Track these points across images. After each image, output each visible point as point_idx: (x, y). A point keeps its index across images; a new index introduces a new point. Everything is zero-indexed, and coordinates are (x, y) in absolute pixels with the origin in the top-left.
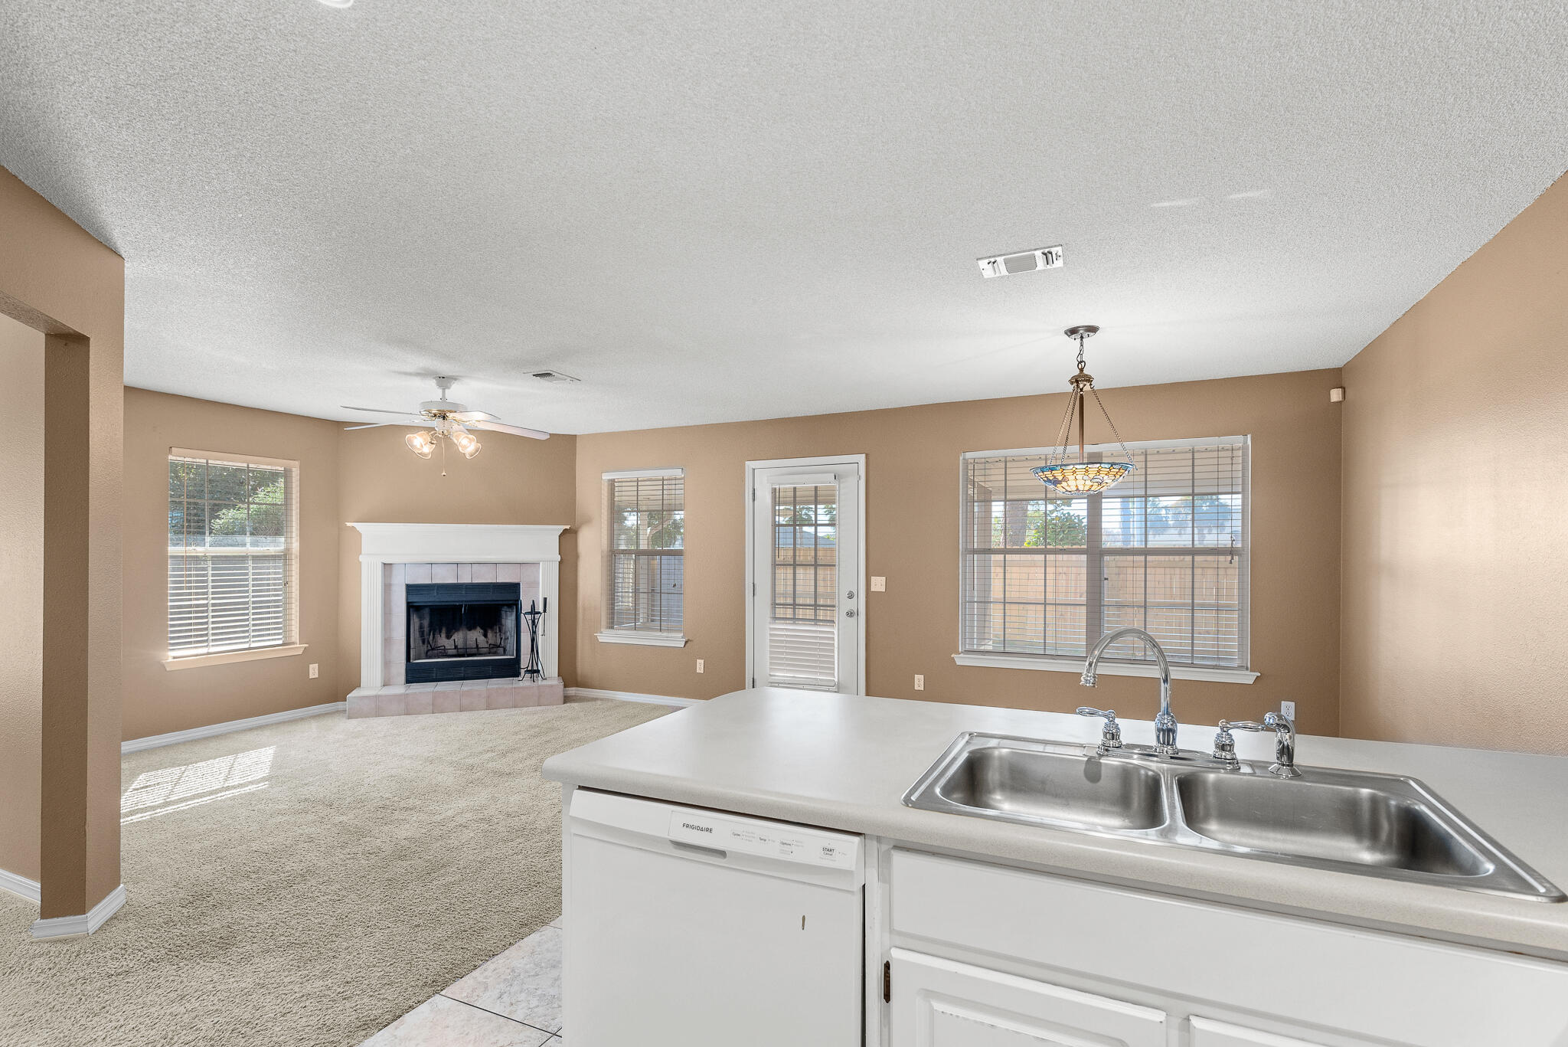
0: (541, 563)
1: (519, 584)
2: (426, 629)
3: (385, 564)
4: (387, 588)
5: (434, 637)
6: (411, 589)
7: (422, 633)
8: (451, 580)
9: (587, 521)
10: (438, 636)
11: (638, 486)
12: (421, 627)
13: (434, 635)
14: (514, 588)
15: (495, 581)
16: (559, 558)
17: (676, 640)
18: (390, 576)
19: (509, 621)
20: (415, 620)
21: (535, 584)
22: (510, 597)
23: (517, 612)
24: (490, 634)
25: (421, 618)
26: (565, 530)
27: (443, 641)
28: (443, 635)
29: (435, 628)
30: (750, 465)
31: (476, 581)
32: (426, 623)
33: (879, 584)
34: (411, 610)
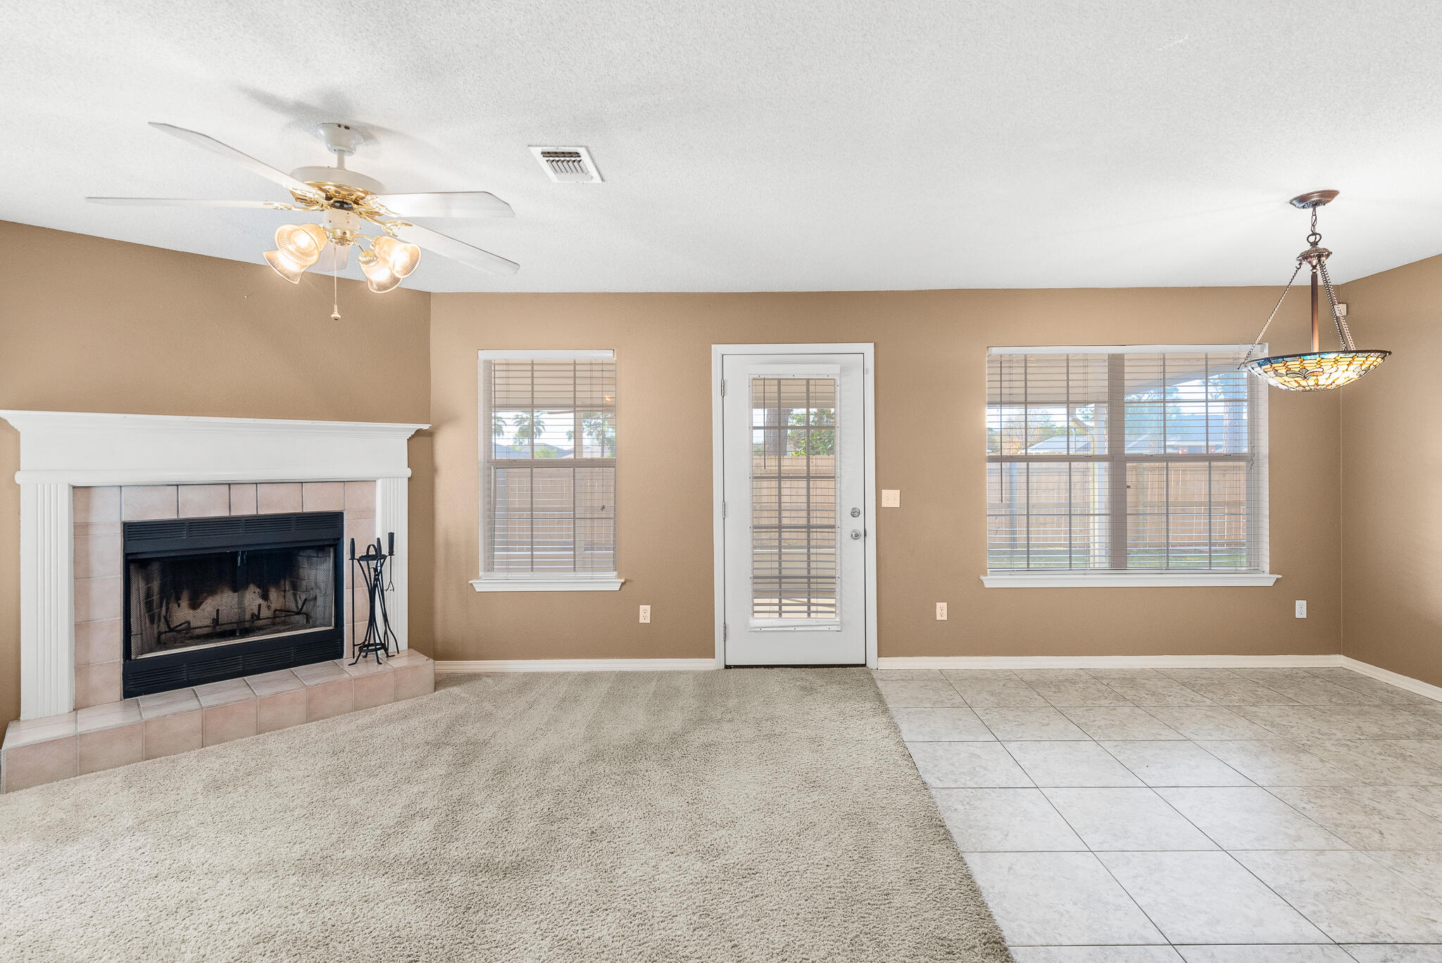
0: (379, 483)
1: (342, 513)
2: (156, 598)
3: (74, 487)
4: (81, 531)
5: (167, 609)
6: (131, 531)
7: (149, 604)
8: (217, 511)
9: (450, 419)
10: (174, 606)
11: (533, 370)
12: (148, 594)
13: (168, 604)
14: (334, 520)
15: (300, 511)
16: (409, 472)
17: (609, 582)
18: (87, 508)
19: (317, 573)
20: (139, 586)
21: (369, 513)
22: (326, 534)
23: (335, 557)
24: (273, 594)
25: (148, 580)
26: (419, 433)
27: (182, 613)
28: (184, 603)
29: (171, 593)
30: (717, 350)
31: (263, 512)
32: (156, 585)
33: (891, 498)
34: (132, 567)
